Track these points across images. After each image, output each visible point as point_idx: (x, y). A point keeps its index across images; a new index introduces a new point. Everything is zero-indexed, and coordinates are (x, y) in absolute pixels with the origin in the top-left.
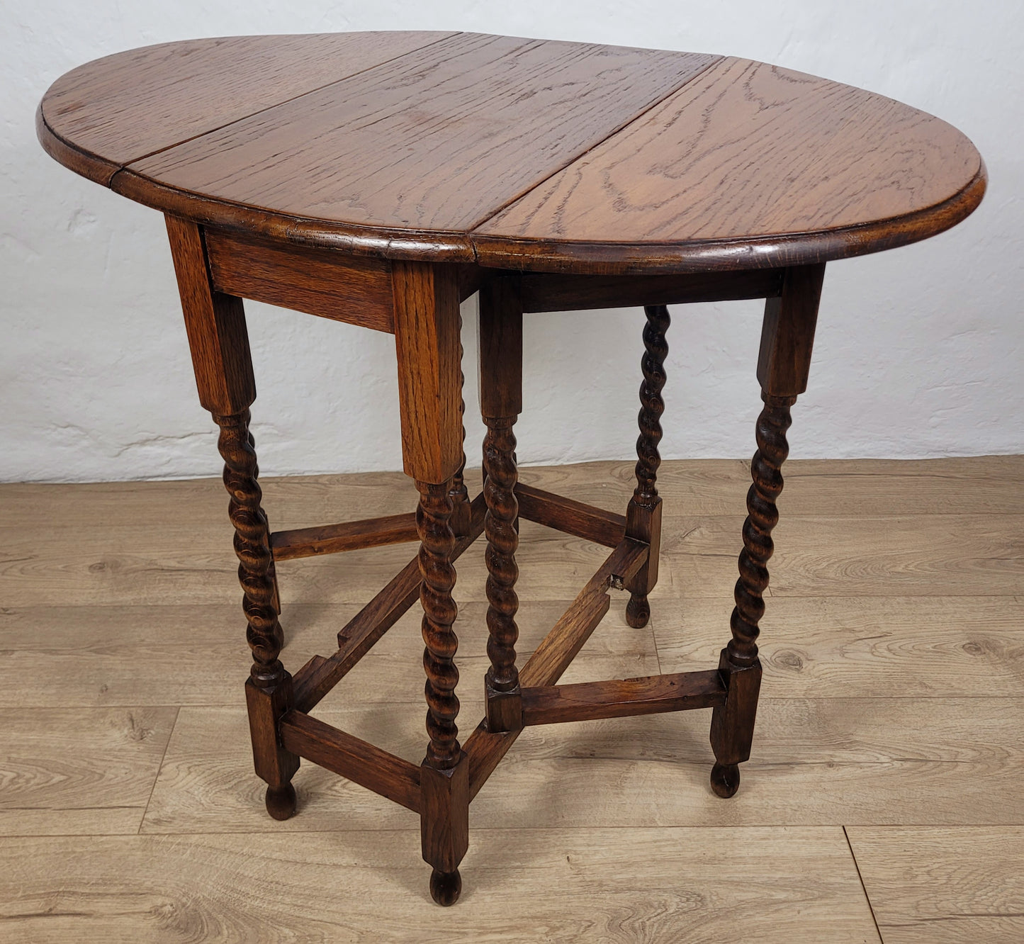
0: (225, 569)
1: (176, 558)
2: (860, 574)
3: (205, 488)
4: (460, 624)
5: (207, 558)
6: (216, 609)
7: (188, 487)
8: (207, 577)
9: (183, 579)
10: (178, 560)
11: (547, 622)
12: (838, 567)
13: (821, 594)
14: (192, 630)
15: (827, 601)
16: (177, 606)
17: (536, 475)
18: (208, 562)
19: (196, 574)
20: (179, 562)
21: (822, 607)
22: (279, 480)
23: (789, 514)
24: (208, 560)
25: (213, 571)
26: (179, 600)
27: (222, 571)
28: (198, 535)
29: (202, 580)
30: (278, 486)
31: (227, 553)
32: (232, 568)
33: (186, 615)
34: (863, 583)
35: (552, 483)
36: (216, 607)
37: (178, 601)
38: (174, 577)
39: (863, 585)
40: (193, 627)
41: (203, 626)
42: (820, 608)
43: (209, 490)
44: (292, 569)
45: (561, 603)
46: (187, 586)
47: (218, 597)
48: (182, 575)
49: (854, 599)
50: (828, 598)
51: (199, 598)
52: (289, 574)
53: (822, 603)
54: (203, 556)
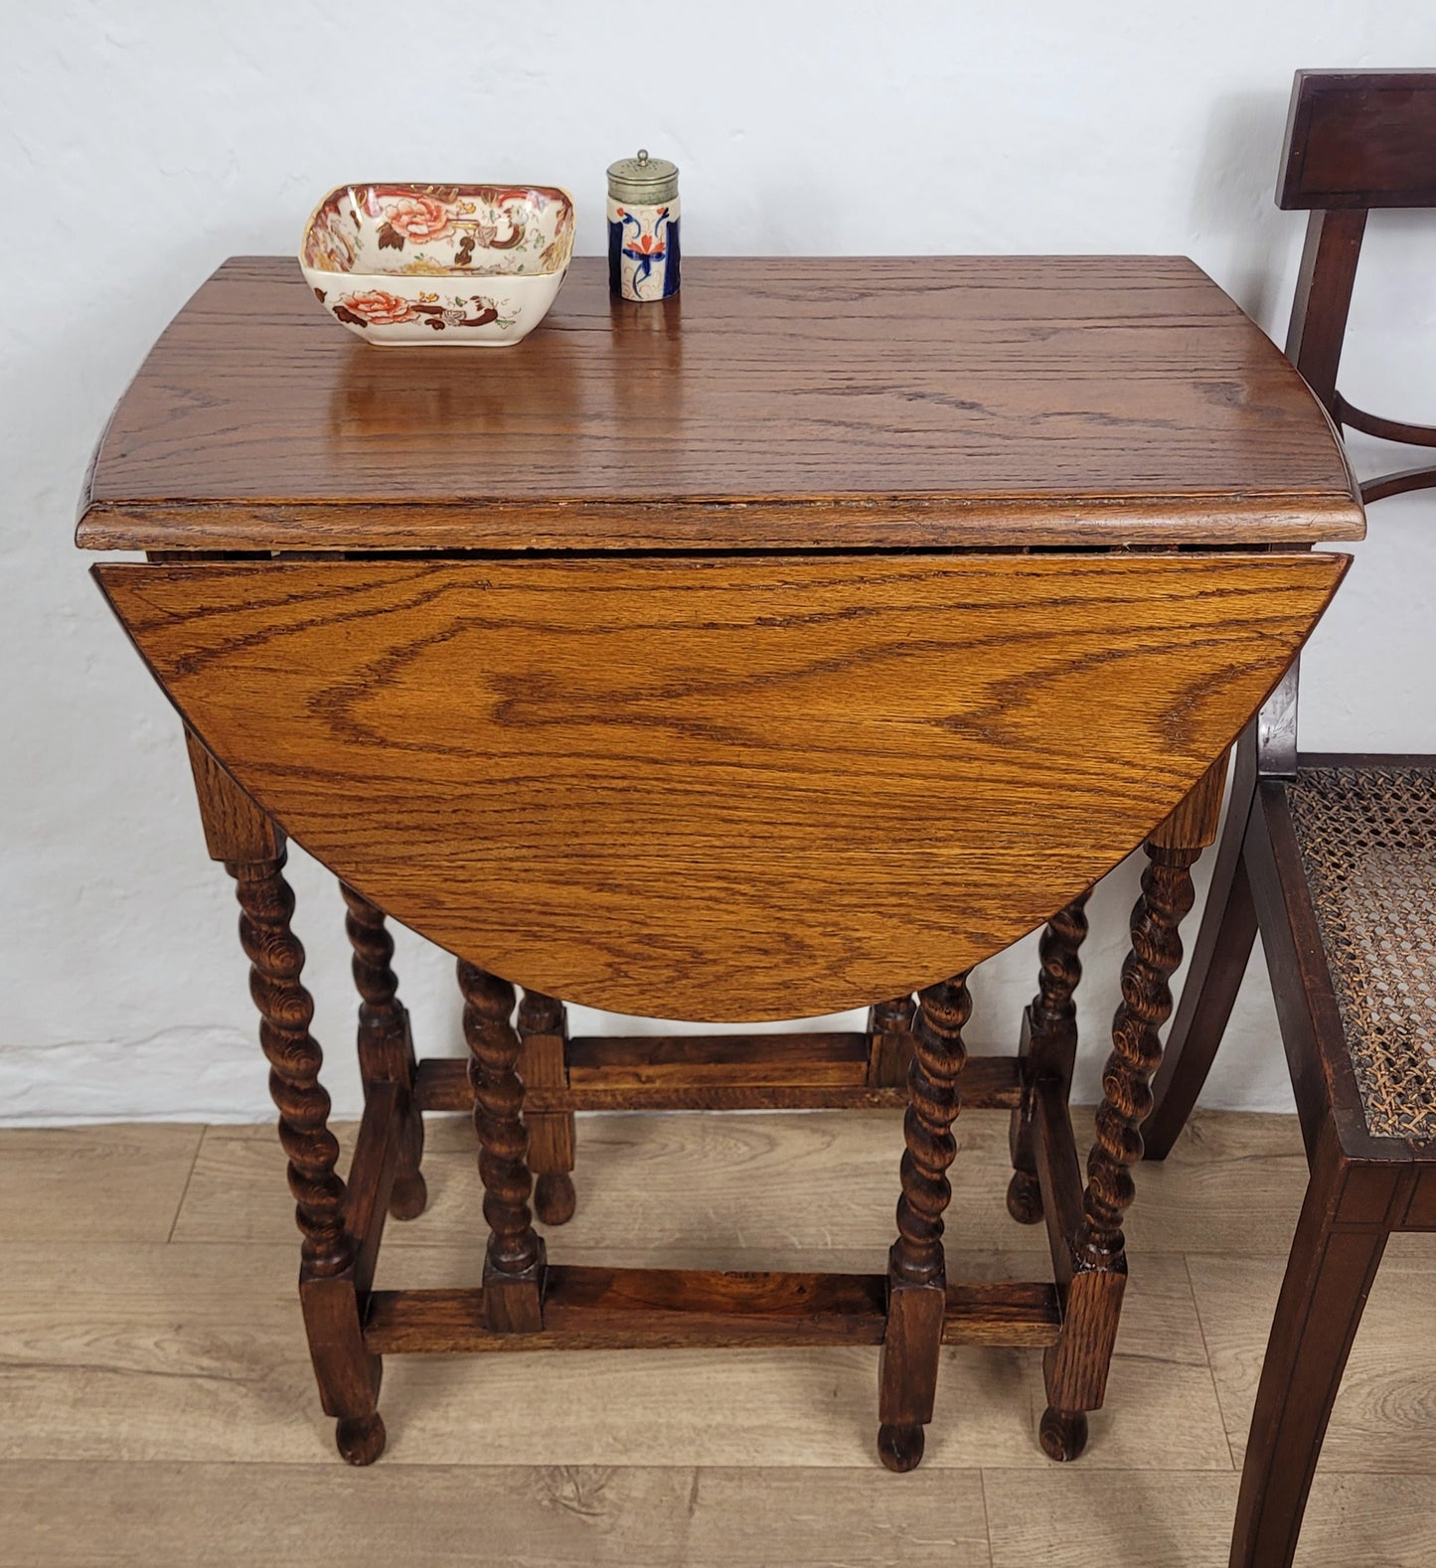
0: (121, 1364)
1: (23, 1331)
2: (1412, 1415)
3: (99, 1151)
4: (596, 1525)
5: (87, 1333)
6: (94, 1472)
7: (62, 1146)
8: (82, 1384)
9: (33, 1388)
10: (25, 1337)
11: (774, 1525)
12: (1369, 1394)
13: (1333, 1468)
14: (38, 1528)
15: (1346, 1484)
16: (12, 1462)
17: (768, 1137)
18: (88, 1344)
19: (61, 1376)
20: (27, 1344)
21: (1336, 1501)
22: (249, 1133)
23: (1271, 1253)
24: (88, 1338)
25: (95, 1368)
26: (19, 1446)
27: (115, 1370)
28: (74, 1271)
29: (70, 1393)
30: (248, 1149)
31: (129, 1322)
32: (137, 1362)
33: (31, 1486)
34: (1418, 1438)
35: (796, 1157)
36: (93, 1466)
37: (15, 1450)
38: (14, 1384)
39: (1420, 1443)
40: (41, 1521)
41: (61, 1519)
42: (1332, 1505)
43: (107, 1155)
44: (258, 1367)
45: (806, 1473)
46: (38, 1407)
47: (100, 1441)
48: (30, 1378)
49: (1401, 1481)
50: (1348, 1476)
51: (60, 1441)
52: (252, 1380)
53: (1336, 1490)
54: (79, 1329)
